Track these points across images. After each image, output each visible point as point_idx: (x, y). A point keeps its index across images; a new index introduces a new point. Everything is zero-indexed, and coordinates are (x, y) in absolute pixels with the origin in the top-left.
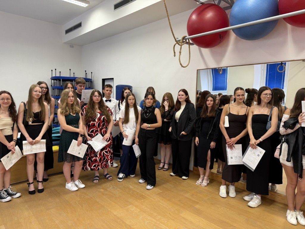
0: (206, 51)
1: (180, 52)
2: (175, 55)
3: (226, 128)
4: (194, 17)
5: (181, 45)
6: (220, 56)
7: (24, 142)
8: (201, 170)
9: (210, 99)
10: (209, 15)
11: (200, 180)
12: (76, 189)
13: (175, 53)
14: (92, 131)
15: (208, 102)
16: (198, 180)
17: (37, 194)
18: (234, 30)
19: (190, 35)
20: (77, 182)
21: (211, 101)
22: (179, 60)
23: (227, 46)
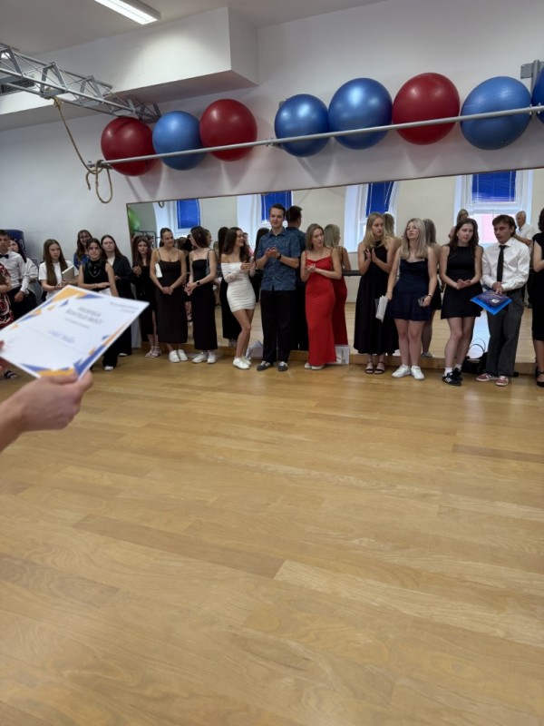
0: (135, 179)
1: (97, 183)
2: (90, 188)
3: (160, 279)
4: (109, 133)
5: (97, 174)
6: (153, 186)
9: (143, 243)
10: (129, 133)
11: (151, 351)
13: (89, 185)
16: (148, 352)
18: (162, 159)
19: (107, 159)
21: (144, 246)
22: (97, 193)
23: (159, 172)
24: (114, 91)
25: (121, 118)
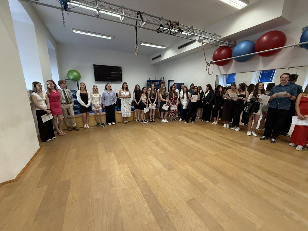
0: (221, 67)
4: (216, 52)
5: (209, 66)
6: (227, 69)
7: (150, 104)
8: (215, 118)
9: (221, 88)
10: (223, 52)
11: (214, 122)
12: (165, 122)
13: (206, 69)
14: (171, 102)
15: (220, 90)
16: (213, 122)
17: (153, 122)
18: (234, 59)
19: (213, 61)
20: (165, 120)
21: (221, 89)
22: (208, 72)
24: (222, 38)
25: (221, 47)
